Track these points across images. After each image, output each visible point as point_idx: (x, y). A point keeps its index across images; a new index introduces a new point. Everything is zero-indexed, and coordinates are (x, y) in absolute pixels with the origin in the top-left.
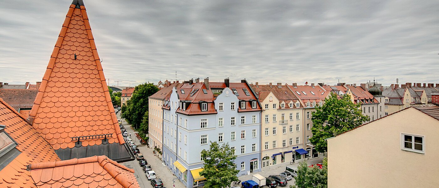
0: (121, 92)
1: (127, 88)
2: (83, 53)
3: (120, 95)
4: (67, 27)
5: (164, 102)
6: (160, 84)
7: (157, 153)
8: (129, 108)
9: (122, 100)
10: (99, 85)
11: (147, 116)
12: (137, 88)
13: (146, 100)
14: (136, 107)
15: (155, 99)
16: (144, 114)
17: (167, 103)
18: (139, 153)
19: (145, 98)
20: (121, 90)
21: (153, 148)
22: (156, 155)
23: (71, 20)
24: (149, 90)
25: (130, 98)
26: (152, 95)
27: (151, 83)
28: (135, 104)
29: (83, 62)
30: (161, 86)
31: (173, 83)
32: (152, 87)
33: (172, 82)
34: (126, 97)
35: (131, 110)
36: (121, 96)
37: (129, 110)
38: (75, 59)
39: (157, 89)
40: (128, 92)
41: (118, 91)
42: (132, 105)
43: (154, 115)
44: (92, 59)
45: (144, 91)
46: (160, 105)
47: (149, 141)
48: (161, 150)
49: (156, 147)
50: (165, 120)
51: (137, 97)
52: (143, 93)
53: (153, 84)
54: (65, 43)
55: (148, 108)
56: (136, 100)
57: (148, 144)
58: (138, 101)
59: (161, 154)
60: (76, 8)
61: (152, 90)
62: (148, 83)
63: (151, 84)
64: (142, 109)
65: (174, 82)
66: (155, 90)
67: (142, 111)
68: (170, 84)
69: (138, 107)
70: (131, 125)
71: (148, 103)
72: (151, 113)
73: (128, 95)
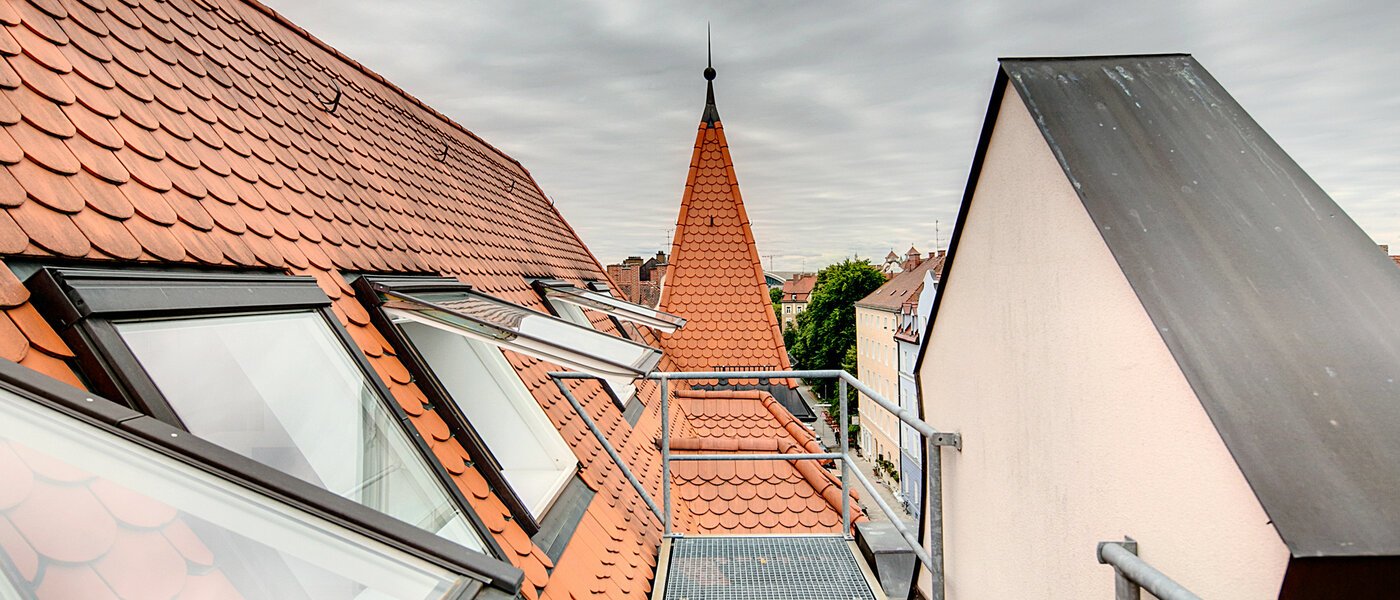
0: (780, 287)
1: (795, 276)
2: (723, 213)
3: (780, 298)
4: (696, 167)
5: (900, 318)
6: (890, 263)
7: (886, 476)
8: (804, 335)
9: (783, 313)
10: (750, 273)
11: (852, 361)
12: (823, 276)
13: (848, 312)
14: (821, 333)
15: (872, 308)
16: (844, 353)
17: (908, 320)
18: (835, 468)
19: (847, 305)
20: (780, 283)
21: (874, 459)
22: (880, 480)
23: (701, 152)
24: (855, 281)
25: (806, 305)
26: (865, 296)
27: (862, 260)
28: (819, 325)
29: (723, 230)
30: (896, 268)
31: (928, 257)
32: (864, 273)
33: (924, 256)
34: (794, 302)
35: (808, 343)
36: (781, 300)
37: (804, 341)
38: (712, 224)
39: (880, 278)
40: (799, 288)
41: (772, 287)
42: (811, 326)
43: (873, 358)
44: (736, 222)
45: (842, 284)
46: (890, 328)
47: (862, 438)
48: (897, 468)
49: (881, 457)
50: (905, 374)
51: (824, 304)
52: (838, 291)
53: (866, 262)
54: (695, 197)
55: (855, 338)
56: (821, 311)
57: (858, 448)
58: (826, 316)
59: (897, 481)
60: (708, 127)
61: (864, 281)
62: (852, 261)
63: (861, 264)
64: (837, 340)
65: (932, 255)
66: (874, 282)
67: (837, 346)
68: (919, 263)
69: (828, 332)
70: (811, 388)
71: (854, 321)
72: (865, 353)
73: (800, 298)
